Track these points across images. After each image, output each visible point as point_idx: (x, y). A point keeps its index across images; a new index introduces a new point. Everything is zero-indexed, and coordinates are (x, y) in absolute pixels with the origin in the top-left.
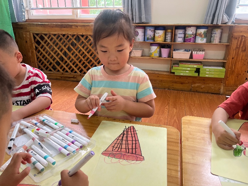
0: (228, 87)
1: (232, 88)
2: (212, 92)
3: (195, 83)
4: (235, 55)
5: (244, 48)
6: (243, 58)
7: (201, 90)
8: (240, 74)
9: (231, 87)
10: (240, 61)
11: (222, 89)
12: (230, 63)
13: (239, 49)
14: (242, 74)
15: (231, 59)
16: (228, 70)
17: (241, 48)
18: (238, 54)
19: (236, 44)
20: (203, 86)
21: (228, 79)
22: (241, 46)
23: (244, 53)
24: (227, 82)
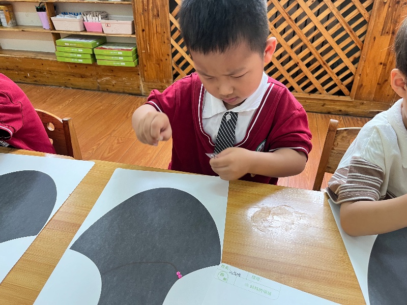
0: (149, 82)
1: (156, 84)
2: (130, 92)
3: (101, 77)
4: (145, 25)
5: (155, 10)
6: (159, 30)
7: (114, 89)
8: (162, 60)
9: (153, 82)
10: (156, 35)
11: (142, 86)
12: (142, 39)
13: (148, 14)
14: (164, 59)
15: (141, 32)
16: (141, 52)
17: (151, 11)
18: (149, 23)
19: (141, 4)
20: (114, 82)
21: (146, 68)
22: (150, 7)
23: (159, 21)
24: (145, 73)
